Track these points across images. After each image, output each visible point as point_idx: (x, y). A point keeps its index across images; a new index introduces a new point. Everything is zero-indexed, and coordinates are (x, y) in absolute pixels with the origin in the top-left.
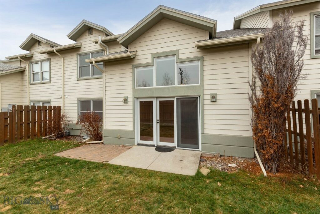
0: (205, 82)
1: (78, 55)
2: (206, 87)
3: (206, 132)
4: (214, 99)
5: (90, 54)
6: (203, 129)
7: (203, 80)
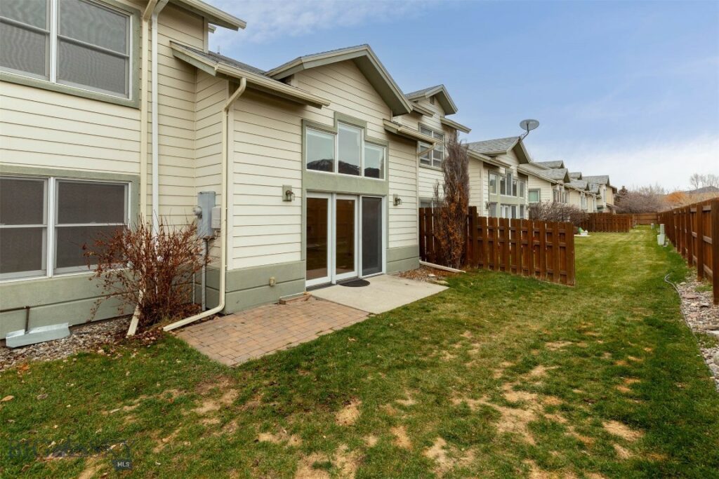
0: (391, 179)
2: (390, 185)
3: (391, 246)
4: (397, 201)
6: (388, 242)
7: (388, 175)
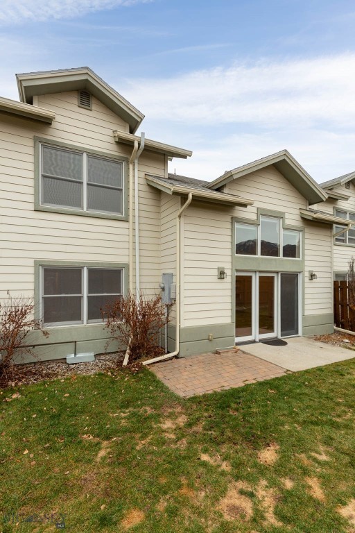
0: (306, 258)
1: (37, 140)
2: (306, 263)
3: (307, 313)
5: (85, 154)
6: (303, 310)
7: (304, 255)
